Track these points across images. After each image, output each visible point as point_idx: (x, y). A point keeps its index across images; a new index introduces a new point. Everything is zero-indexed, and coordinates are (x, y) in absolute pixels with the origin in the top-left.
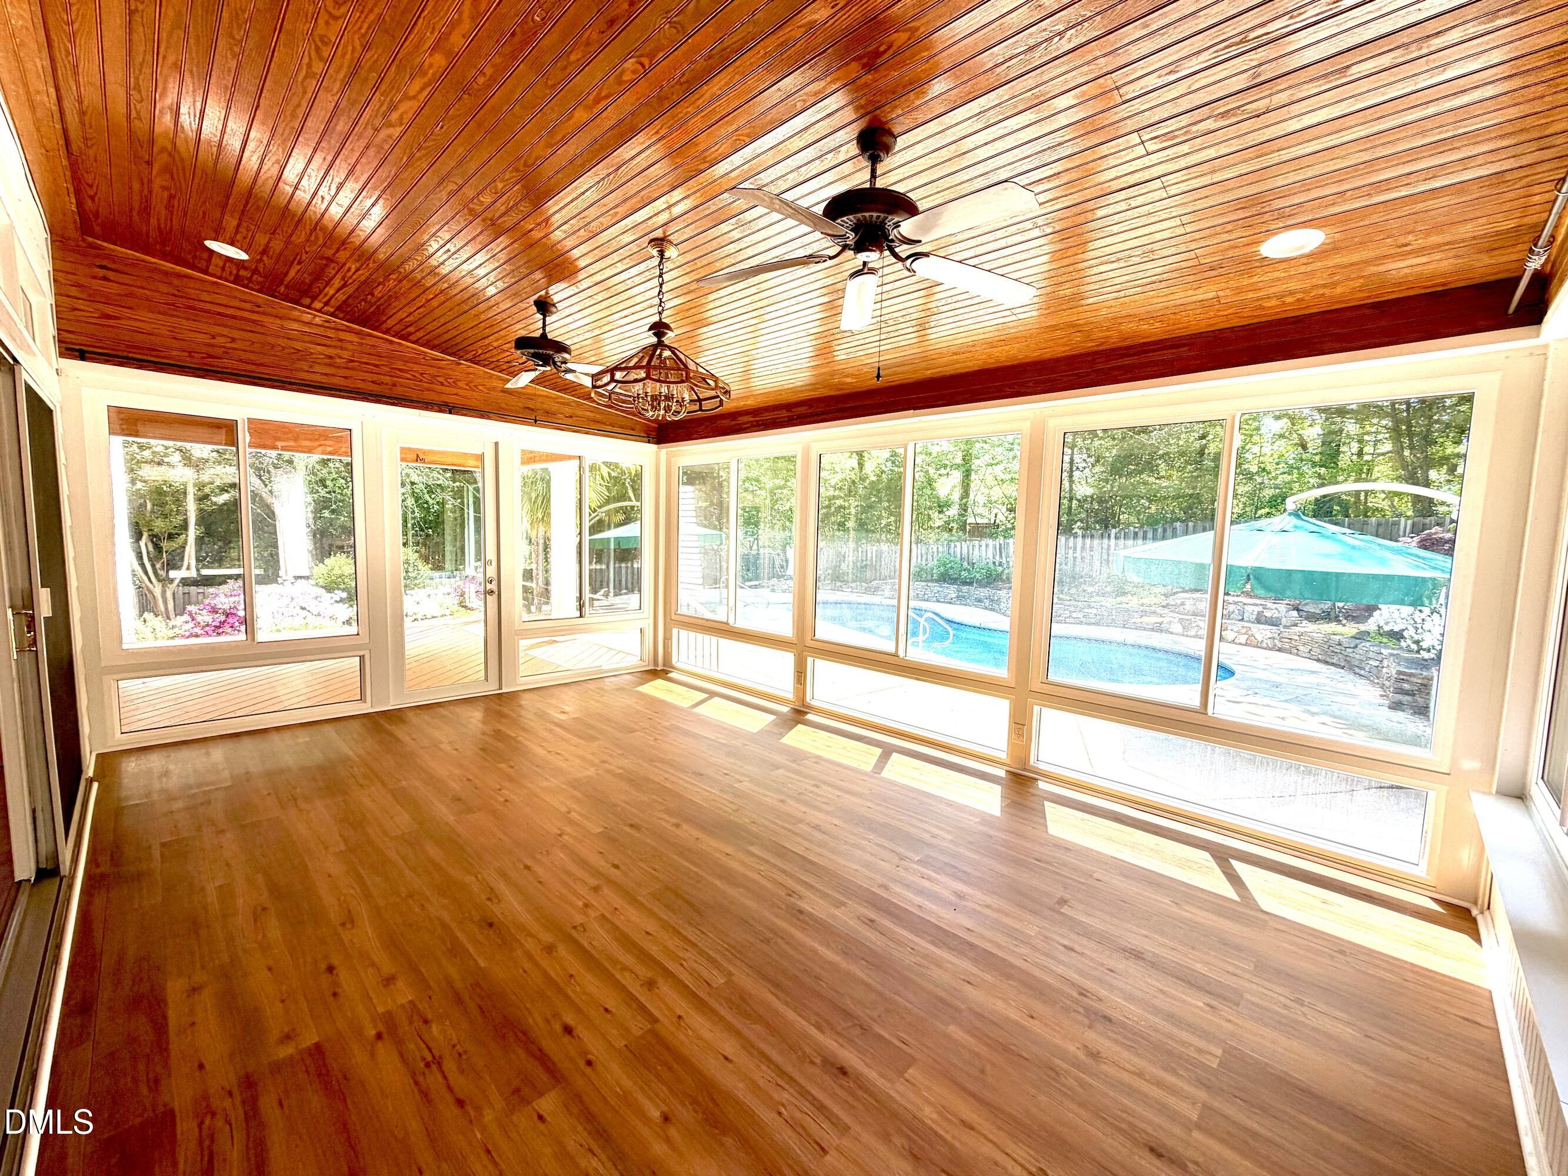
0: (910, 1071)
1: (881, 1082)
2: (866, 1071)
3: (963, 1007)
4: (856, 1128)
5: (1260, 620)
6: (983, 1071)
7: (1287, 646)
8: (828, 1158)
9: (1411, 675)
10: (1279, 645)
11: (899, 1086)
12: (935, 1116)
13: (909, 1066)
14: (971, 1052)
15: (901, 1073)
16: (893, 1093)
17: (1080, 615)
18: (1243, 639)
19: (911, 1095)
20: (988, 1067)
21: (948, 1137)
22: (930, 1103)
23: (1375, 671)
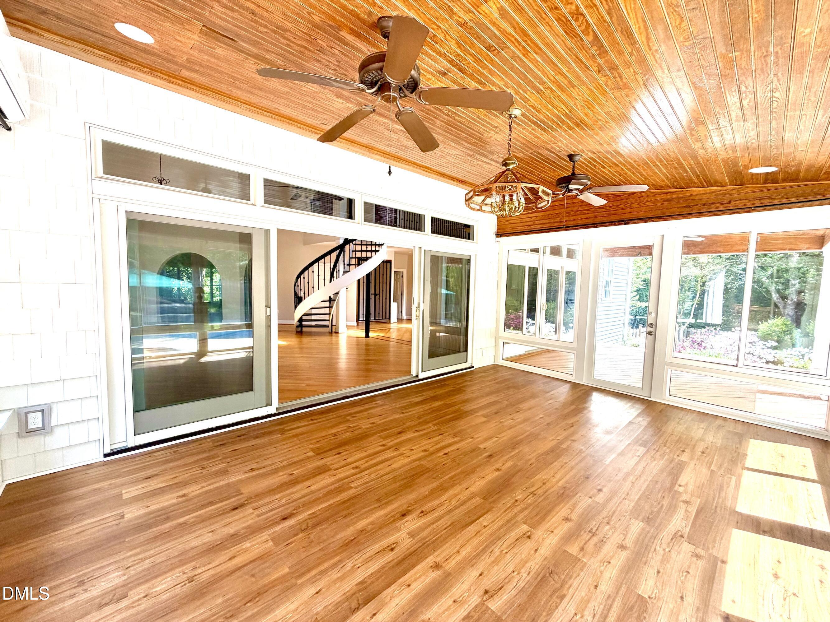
0: (271, 543)
1: (272, 531)
2: (281, 526)
3: (299, 582)
4: (257, 519)
6: (253, 576)
8: (251, 510)
11: (267, 537)
12: (244, 547)
13: (274, 544)
14: (268, 574)
15: (272, 540)
16: (264, 534)
19: (259, 540)
20: (253, 579)
21: (231, 549)
22: (251, 546)
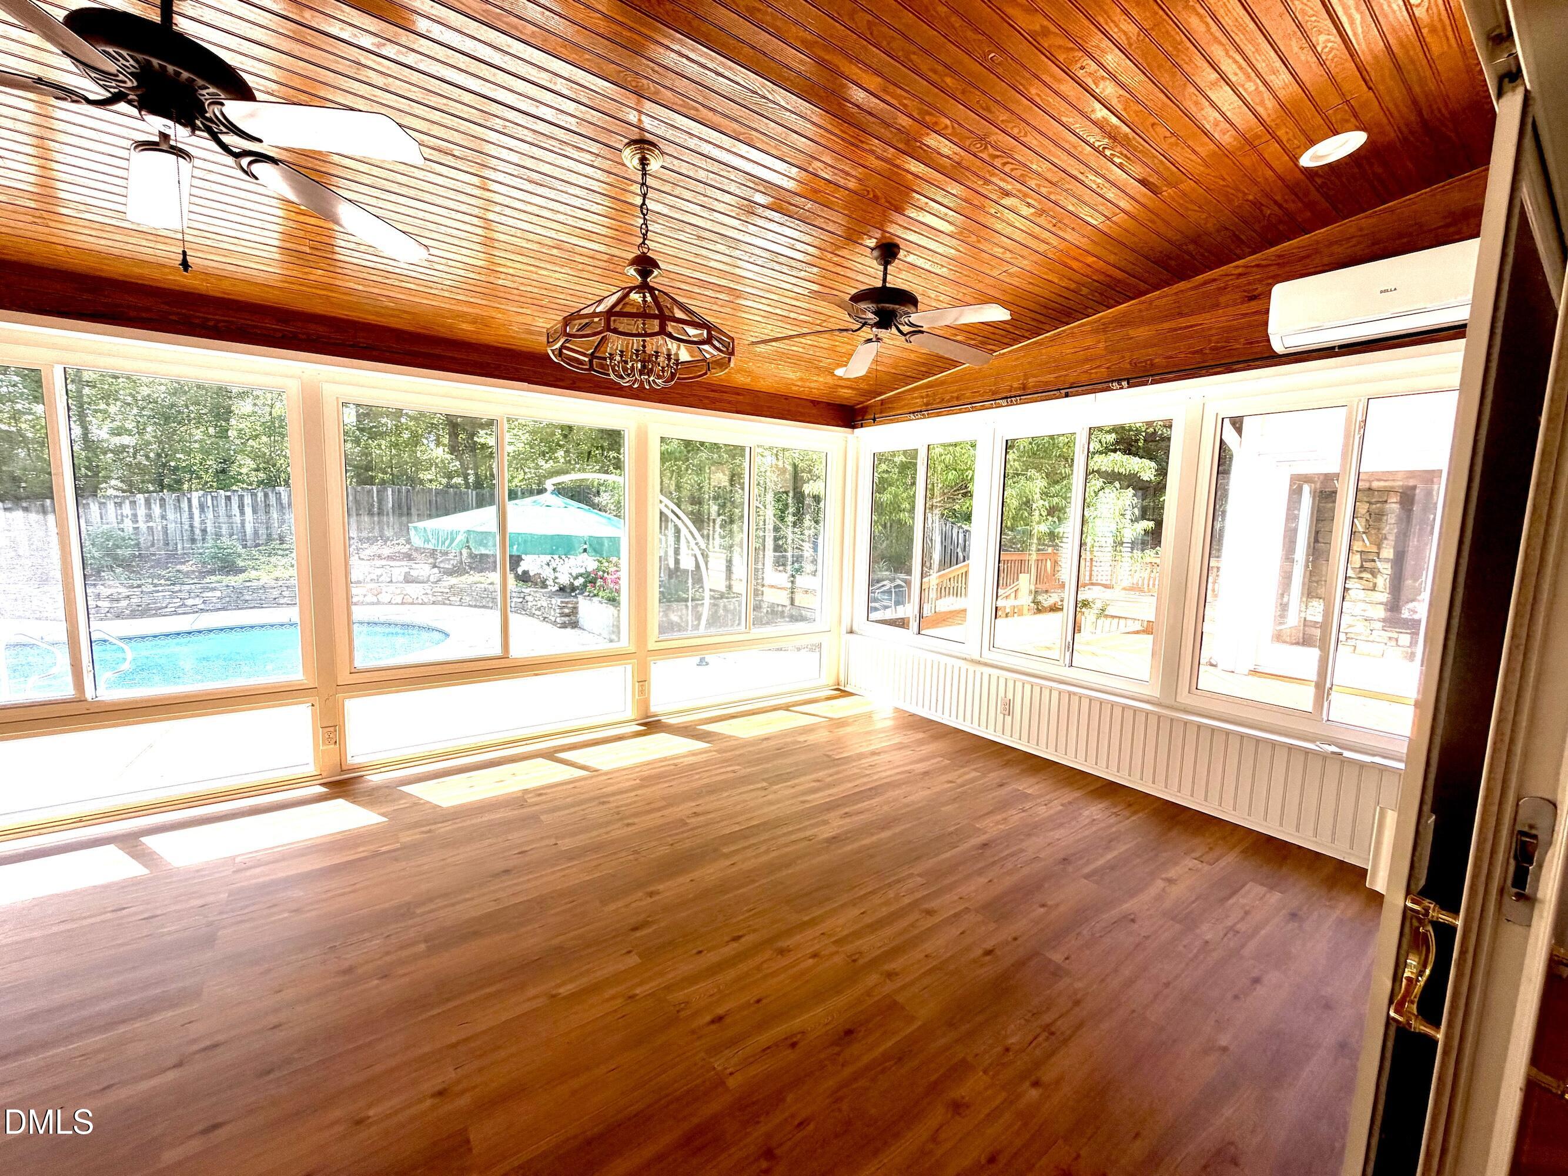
5: (408, 580)
7: (440, 598)
9: (567, 603)
10: (434, 599)
17: (198, 601)
18: (399, 600)
23: (520, 605)
